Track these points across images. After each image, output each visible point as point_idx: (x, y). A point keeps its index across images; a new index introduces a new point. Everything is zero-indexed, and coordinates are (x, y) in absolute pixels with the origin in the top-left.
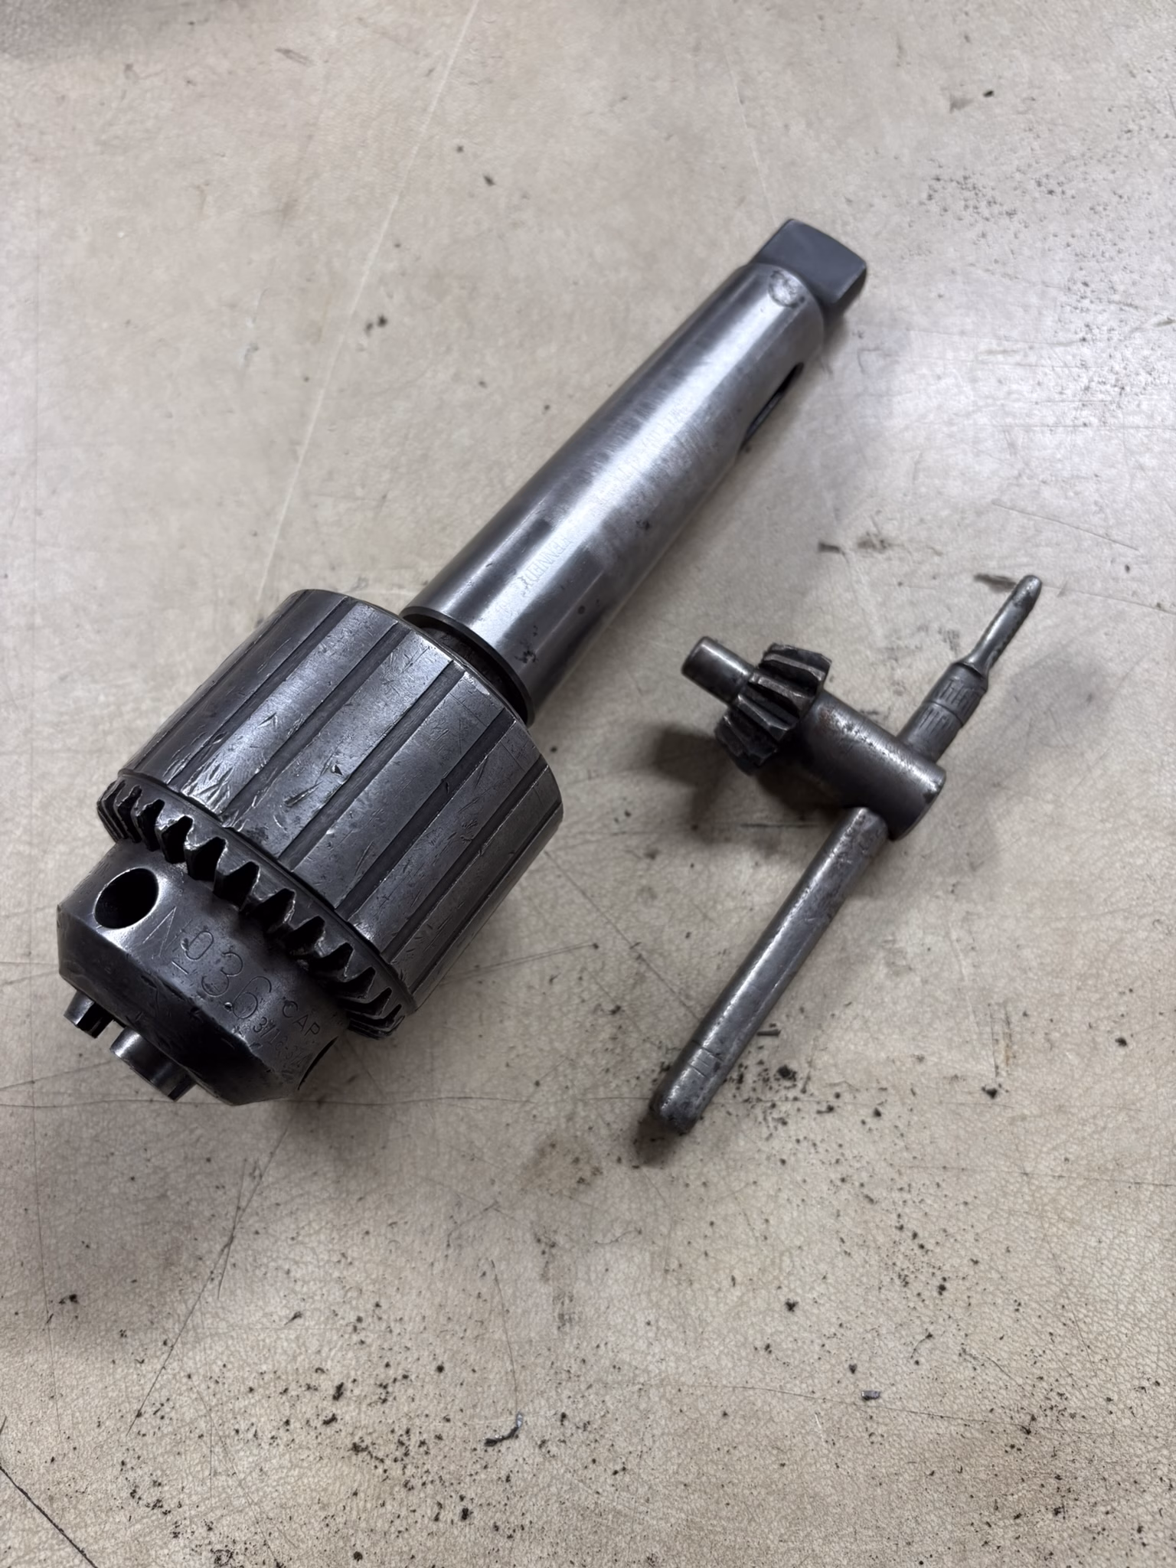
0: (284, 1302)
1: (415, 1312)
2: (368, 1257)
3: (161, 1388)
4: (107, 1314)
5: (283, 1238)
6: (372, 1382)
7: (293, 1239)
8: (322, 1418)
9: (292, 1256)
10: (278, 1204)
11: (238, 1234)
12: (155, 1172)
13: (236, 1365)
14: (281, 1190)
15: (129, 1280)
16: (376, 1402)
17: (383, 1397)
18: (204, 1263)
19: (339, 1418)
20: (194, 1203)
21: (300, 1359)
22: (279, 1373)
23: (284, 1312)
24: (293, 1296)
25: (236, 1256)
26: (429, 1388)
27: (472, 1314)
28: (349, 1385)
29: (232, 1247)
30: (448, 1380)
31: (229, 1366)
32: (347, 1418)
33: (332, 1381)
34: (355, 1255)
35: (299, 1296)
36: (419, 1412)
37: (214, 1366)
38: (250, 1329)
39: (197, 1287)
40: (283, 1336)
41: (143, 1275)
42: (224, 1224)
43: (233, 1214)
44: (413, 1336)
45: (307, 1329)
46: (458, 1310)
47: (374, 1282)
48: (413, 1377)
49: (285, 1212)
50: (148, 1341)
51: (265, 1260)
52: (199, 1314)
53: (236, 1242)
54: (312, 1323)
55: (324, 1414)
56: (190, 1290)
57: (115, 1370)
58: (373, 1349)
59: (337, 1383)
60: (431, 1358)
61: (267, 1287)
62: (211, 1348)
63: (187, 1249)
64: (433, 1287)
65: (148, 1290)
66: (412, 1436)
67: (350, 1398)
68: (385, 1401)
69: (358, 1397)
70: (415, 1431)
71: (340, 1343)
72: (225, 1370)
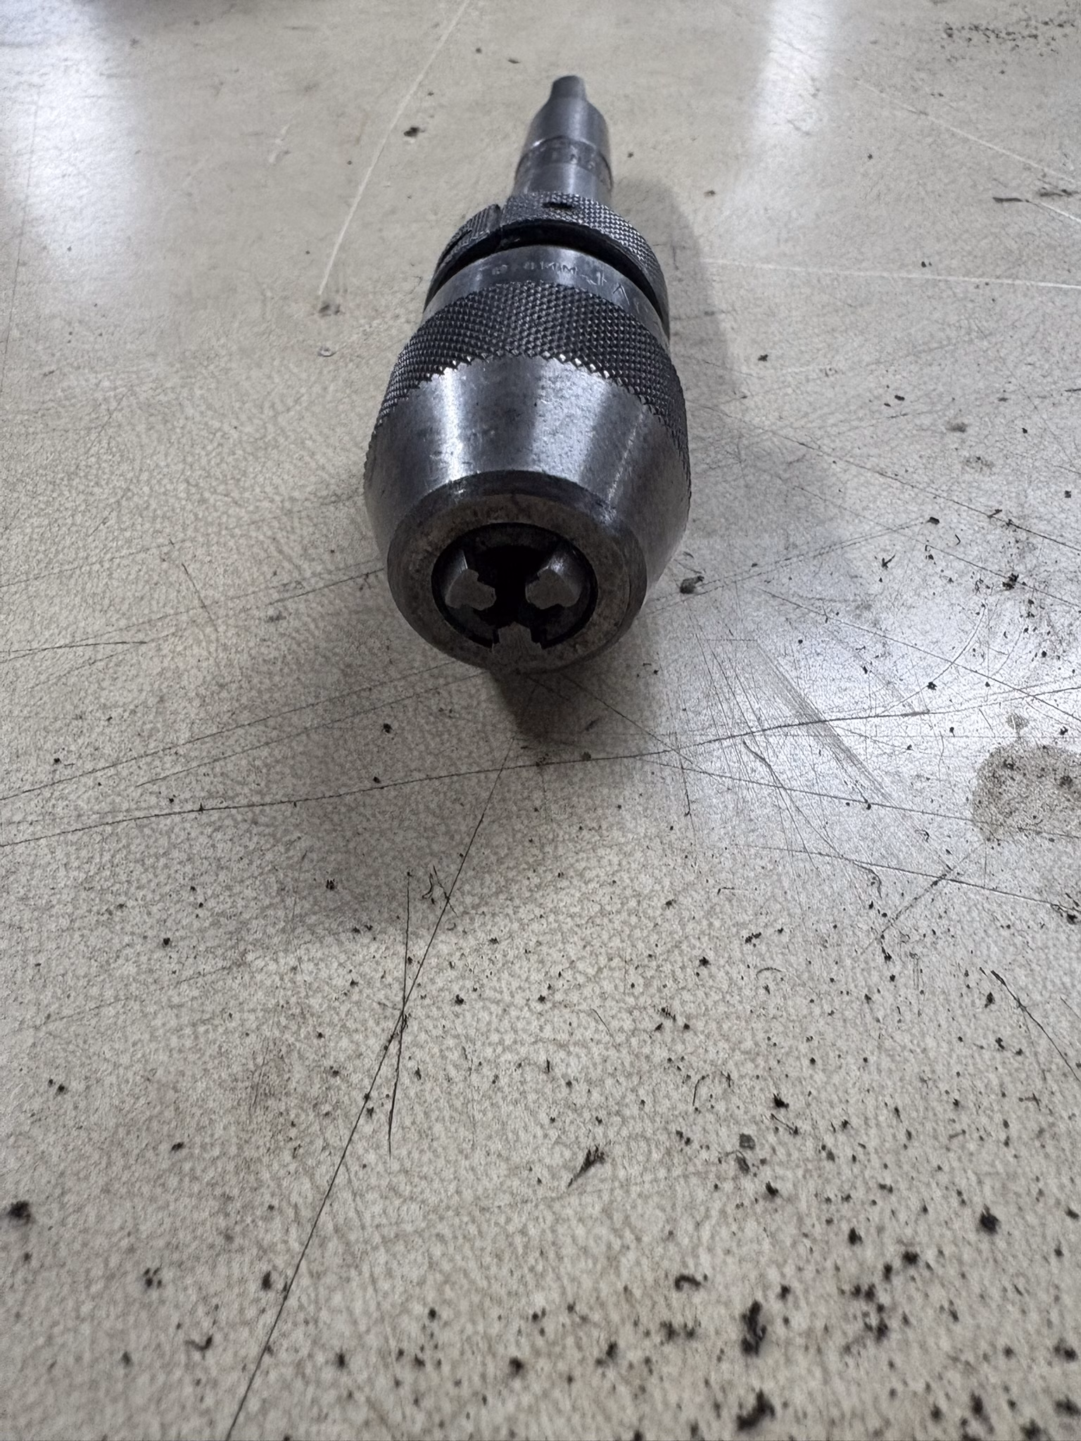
0: (554, 1134)
1: (870, 1101)
2: (722, 1008)
3: (265, 1406)
4: (109, 1235)
5: (519, 1000)
6: (831, 1288)
7: (542, 999)
8: (730, 1413)
9: (548, 1033)
10: (494, 941)
11: (416, 1009)
12: (216, 924)
13: (464, 1306)
14: (494, 915)
15: (165, 1147)
16: (859, 1340)
17: (874, 1321)
18: (346, 1080)
19: (776, 1403)
20: (308, 967)
21: (627, 1261)
22: (581, 1308)
23: (559, 1157)
24: (571, 1116)
25: (419, 1054)
26: (980, 1277)
27: (1001, 1085)
28: (773, 1306)
29: (407, 1038)
30: (1020, 1246)
31: (445, 1313)
32: (799, 1398)
33: (727, 1304)
34: (691, 1008)
35: (587, 1115)
36: (984, 1346)
37: (405, 1321)
38: (483, 1210)
39: (337, 1134)
40: (569, 1212)
41: (200, 1129)
42: (381, 996)
43: (400, 974)
44: (889, 1159)
45: (626, 1185)
46: (966, 1083)
47: (752, 1056)
48: (929, 1255)
49: (511, 954)
50: (218, 1285)
51: (489, 1052)
52: (347, 1195)
53: (413, 1025)
54: (635, 1170)
55: (732, 1400)
56: (319, 1143)
57: (130, 1380)
58: (803, 1206)
59: (740, 1306)
60: (955, 1201)
61: (505, 1109)
62: (389, 1274)
63: (301, 1057)
64: (888, 1043)
65: (214, 1160)
66: (994, 1419)
67: (788, 1343)
68: (882, 1331)
69: (809, 1333)
70: (995, 1404)
71: (717, 1205)
72: (435, 1326)
